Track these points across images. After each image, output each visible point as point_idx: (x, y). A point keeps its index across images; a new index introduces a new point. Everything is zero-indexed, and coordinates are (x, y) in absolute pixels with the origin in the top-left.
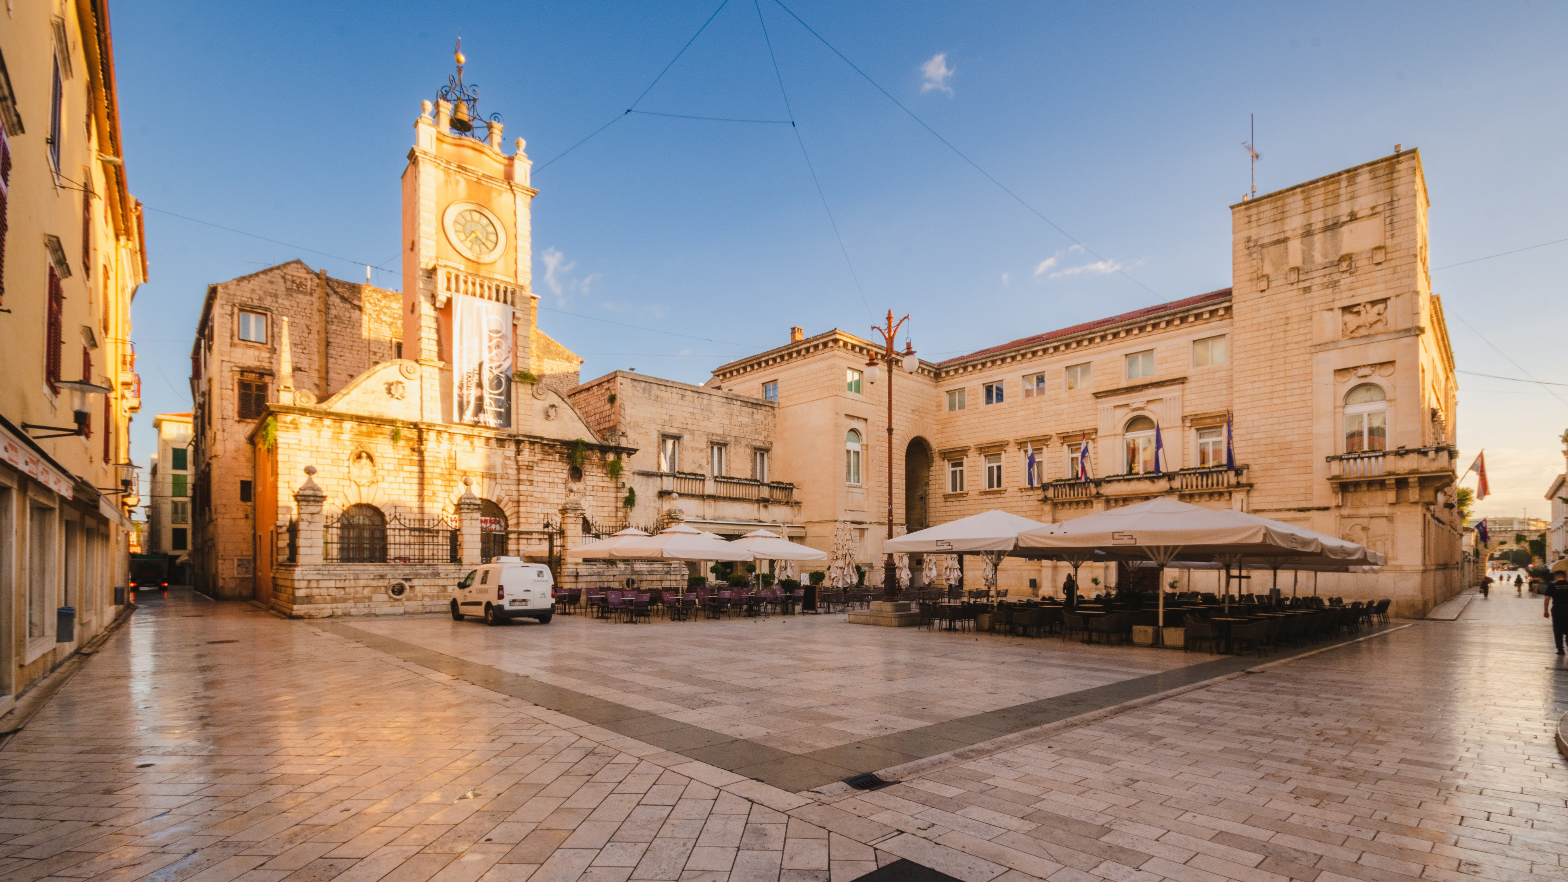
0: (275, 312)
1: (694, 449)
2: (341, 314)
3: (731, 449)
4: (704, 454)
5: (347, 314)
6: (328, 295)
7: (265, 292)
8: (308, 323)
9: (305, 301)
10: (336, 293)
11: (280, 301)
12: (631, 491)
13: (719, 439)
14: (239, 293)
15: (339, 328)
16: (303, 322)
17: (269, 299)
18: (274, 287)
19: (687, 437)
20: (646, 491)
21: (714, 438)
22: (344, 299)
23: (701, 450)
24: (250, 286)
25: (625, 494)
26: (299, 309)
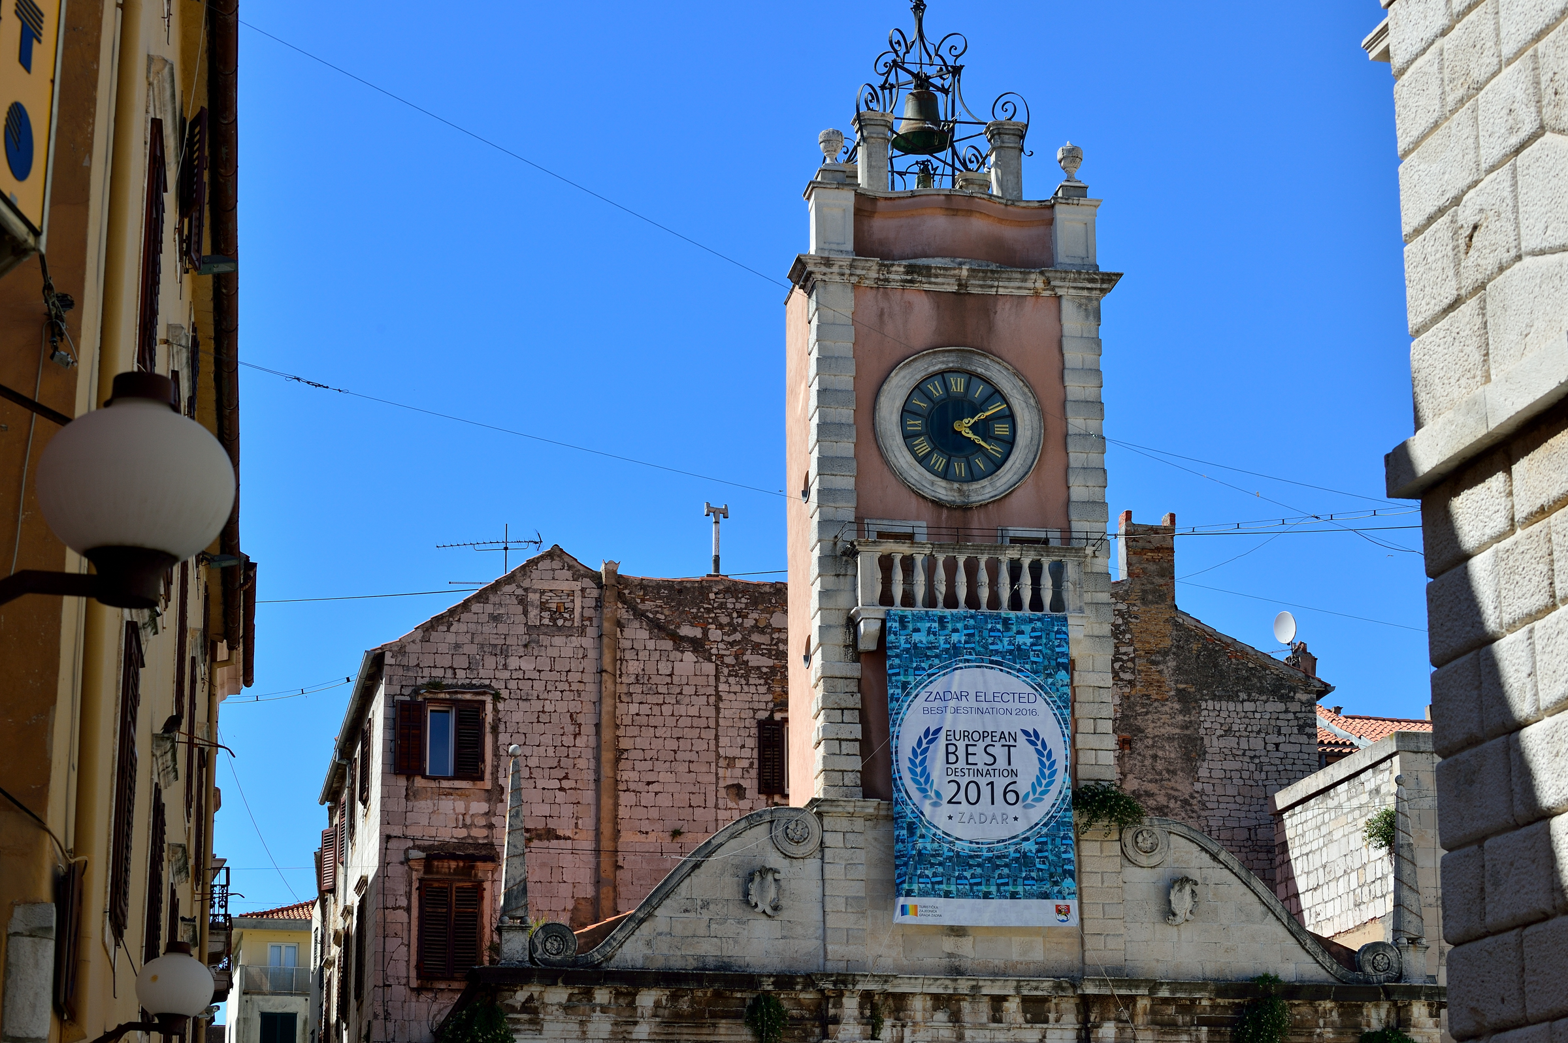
0: (504, 693)
2: (651, 669)
5: (665, 668)
6: (620, 624)
7: (482, 646)
8: (574, 707)
9: (567, 652)
10: (640, 615)
11: (513, 662)
14: (427, 661)
15: (645, 709)
16: (562, 707)
17: (490, 661)
18: (502, 628)
22: (658, 628)
24: (451, 638)
26: (554, 676)
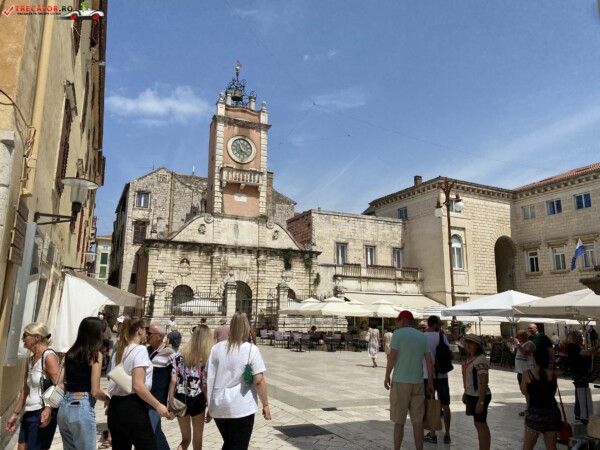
0: (153, 192)
1: (355, 250)
2: (180, 190)
3: (378, 250)
4: (361, 253)
5: (183, 191)
6: (175, 182)
7: (149, 184)
8: (166, 196)
9: (165, 186)
10: (179, 181)
11: (155, 187)
12: (318, 275)
13: (371, 244)
14: (138, 185)
15: (179, 197)
16: (164, 196)
17: (150, 187)
18: (153, 181)
19: (351, 244)
20: (326, 275)
21: (368, 243)
22: (182, 183)
23: (360, 251)
24: (143, 182)
25: (314, 277)
26: (162, 190)
